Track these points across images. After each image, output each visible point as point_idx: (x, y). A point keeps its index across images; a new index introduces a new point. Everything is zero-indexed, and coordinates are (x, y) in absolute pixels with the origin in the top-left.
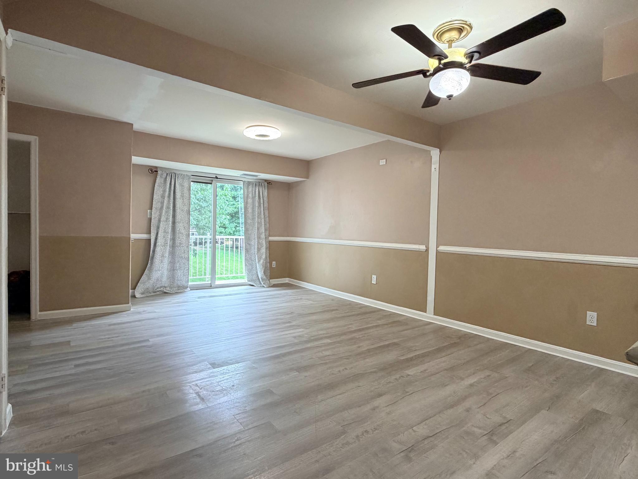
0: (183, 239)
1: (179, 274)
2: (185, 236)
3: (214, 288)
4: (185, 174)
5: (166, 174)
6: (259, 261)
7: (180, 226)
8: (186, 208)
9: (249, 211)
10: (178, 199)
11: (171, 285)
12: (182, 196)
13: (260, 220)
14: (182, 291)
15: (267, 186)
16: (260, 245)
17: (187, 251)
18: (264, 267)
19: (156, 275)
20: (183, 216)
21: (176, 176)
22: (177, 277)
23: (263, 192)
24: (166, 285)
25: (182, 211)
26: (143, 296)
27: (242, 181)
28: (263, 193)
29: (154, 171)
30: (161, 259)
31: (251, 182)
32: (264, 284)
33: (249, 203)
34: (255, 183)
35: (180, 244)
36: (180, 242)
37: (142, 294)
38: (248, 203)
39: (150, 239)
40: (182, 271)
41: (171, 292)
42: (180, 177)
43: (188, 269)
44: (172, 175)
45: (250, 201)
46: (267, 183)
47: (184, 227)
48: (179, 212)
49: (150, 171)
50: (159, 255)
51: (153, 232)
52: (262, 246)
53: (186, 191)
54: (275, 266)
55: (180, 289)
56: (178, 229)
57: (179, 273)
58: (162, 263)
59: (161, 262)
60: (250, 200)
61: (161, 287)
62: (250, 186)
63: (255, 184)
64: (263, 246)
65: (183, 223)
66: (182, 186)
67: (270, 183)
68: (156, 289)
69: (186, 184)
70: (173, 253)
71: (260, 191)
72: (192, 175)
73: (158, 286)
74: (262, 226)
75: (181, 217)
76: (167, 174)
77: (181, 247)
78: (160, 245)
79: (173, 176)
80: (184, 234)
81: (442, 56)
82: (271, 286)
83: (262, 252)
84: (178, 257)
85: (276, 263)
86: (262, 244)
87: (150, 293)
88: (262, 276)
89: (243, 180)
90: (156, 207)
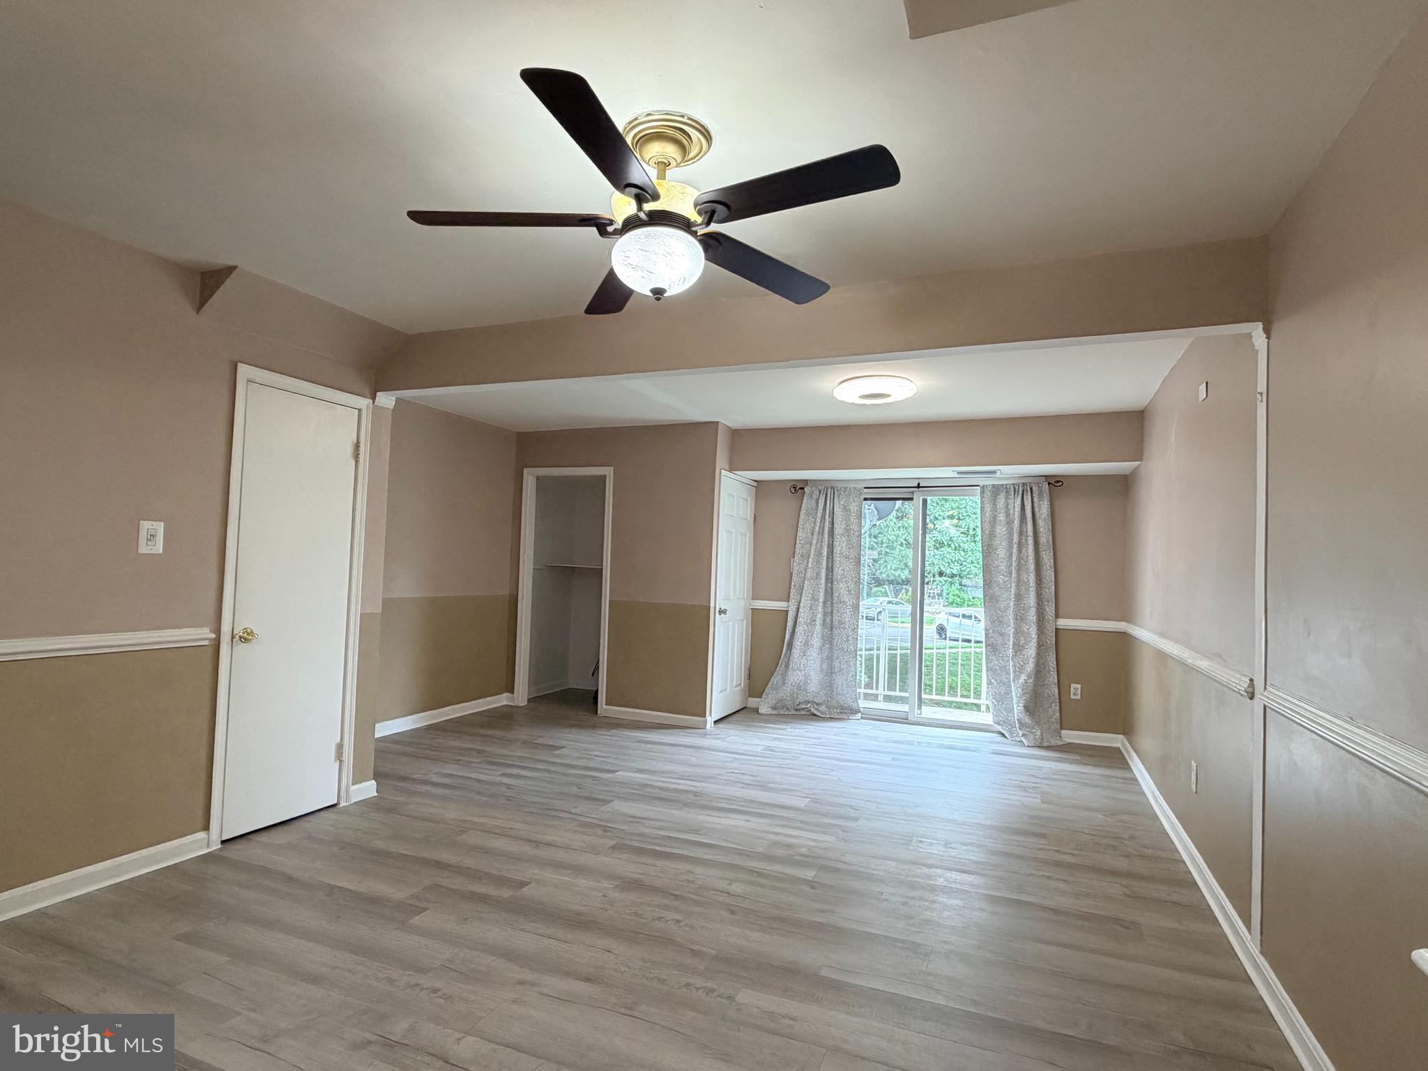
0: (845, 614)
1: (840, 683)
2: (849, 607)
3: (912, 724)
4: (852, 486)
5: (818, 491)
6: (1017, 677)
7: (841, 589)
8: (853, 554)
9: (998, 554)
10: (838, 537)
11: (828, 701)
12: (846, 529)
13: (1026, 576)
14: (845, 717)
15: (1047, 491)
16: (1022, 638)
17: (853, 638)
18: (1027, 693)
19: (795, 677)
20: (847, 568)
21: (836, 492)
22: (837, 688)
23: (1036, 505)
24: (818, 700)
25: (846, 558)
26: (774, 712)
27: (978, 486)
28: (1037, 509)
29: (798, 488)
30: (803, 648)
31: (1002, 485)
32: (1023, 735)
33: (998, 535)
34: (1012, 487)
35: (840, 622)
36: (840, 618)
37: (774, 708)
38: (995, 536)
39: (787, 611)
40: (844, 678)
41: (822, 716)
42: (842, 493)
43: (854, 674)
44: (829, 490)
45: (1001, 530)
46: (1049, 484)
47: (849, 591)
48: (840, 562)
49: (793, 490)
50: (800, 640)
51: (794, 598)
52: (1027, 642)
53: (853, 519)
54: (1078, 697)
55: (844, 712)
56: (837, 595)
57: (839, 681)
58: (805, 657)
59: (804, 655)
60: (1000, 527)
61: (809, 702)
62: (999, 494)
63: (1012, 489)
64: (1030, 642)
65: (847, 582)
66: (846, 509)
67: (1058, 482)
68: (798, 705)
69: (853, 507)
70: (829, 639)
71: (1026, 504)
72: (865, 488)
73: (801, 699)
74: (1029, 591)
75: (844, 571)
76: (820, 491)
77: (842, 629)
78: (803, 622)
79: (829, 494)
80: (848, 603)
81: (647, 192)
82: (1045, 744)
83: (1026, 656)
84: (837, 648)
85: (1081, 687)
86: (1028, 633)
87: (787, 708)
88: (1020, 716)
89: (981, 484)
90: (803, 552)
